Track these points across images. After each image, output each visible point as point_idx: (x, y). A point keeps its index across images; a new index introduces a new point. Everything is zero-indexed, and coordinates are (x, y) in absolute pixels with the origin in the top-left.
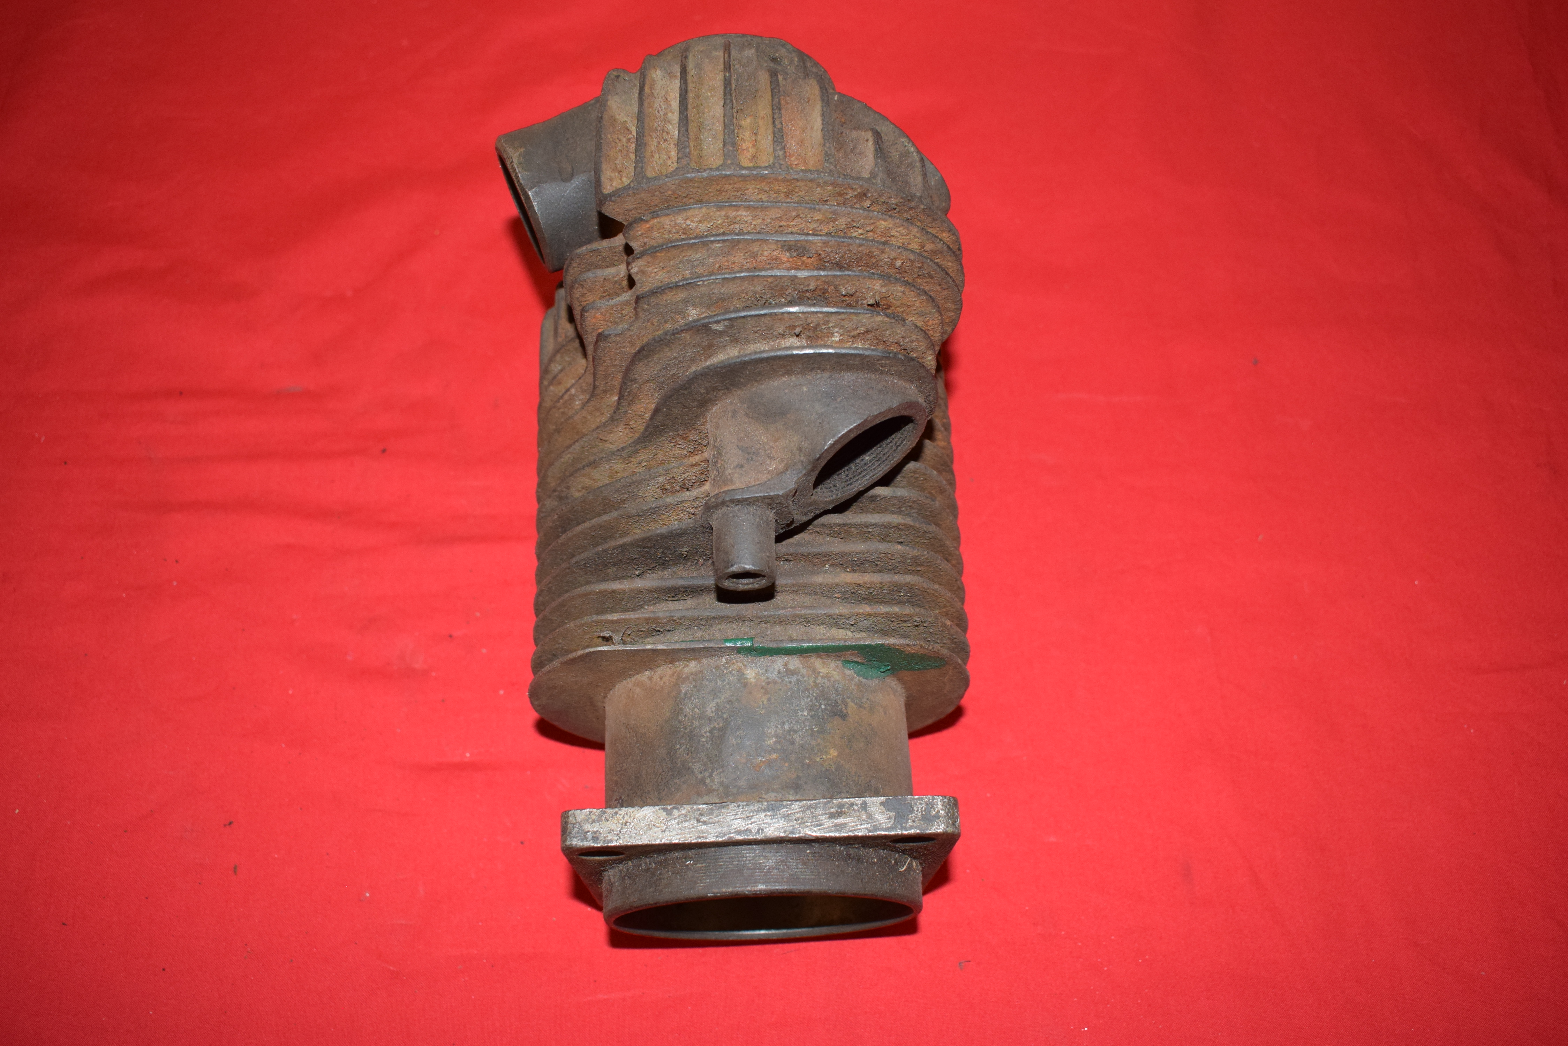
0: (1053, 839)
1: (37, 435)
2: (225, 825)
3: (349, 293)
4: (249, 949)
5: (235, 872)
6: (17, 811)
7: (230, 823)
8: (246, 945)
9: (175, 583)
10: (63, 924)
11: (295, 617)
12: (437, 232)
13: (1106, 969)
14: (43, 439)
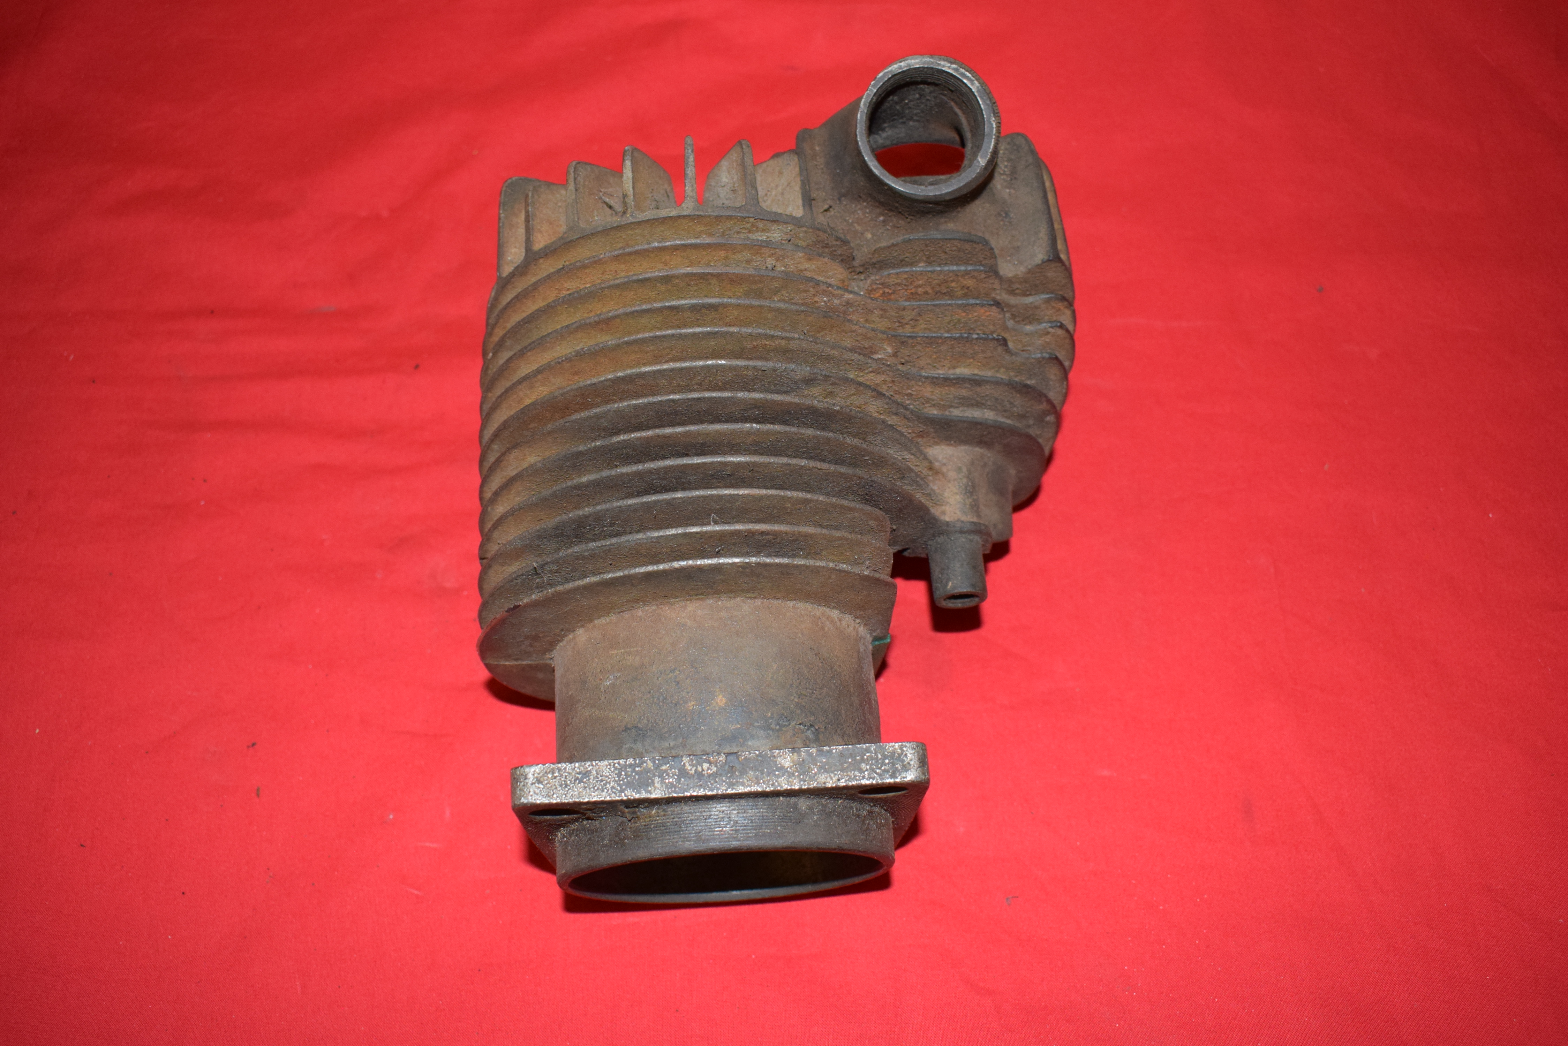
0: (1106, 773)
1: (65, 354)
2: (248, 747)
3: (385, 213)
4: (271, 874)
5: (258, 796)
6: (37, 731)
7: (253, 745)
8: (268, 869)
9: (203, 503)
10: (82, 845)
11: (324, 537)
12: (475, 152)
13: (1161, 908)
14: (72, 357)
